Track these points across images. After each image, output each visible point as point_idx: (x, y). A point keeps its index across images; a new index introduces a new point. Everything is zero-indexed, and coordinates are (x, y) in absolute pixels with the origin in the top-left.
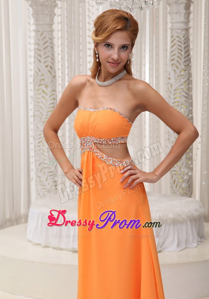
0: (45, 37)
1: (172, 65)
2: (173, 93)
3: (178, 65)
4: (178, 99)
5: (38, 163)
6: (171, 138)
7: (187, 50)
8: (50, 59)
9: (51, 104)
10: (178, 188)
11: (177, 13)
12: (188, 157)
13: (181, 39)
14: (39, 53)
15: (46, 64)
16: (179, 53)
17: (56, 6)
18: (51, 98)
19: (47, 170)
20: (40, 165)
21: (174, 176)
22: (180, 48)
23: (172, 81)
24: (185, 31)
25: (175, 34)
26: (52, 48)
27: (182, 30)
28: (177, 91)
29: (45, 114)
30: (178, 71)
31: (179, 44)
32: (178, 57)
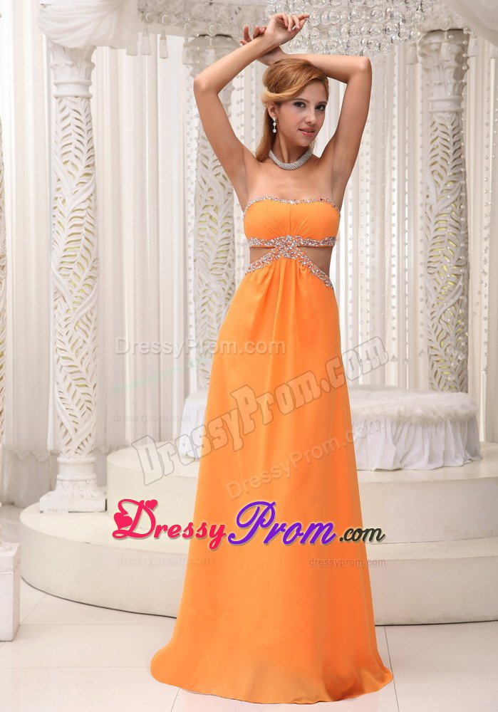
1: (432, 172)
2: (433, 221)
3: (442, 172)
4: (441, 232)
5: (201, 340)
6: (429, 299)
7: (458, 147)
9: (224, 239)
10: (442, 385)
11: (440, 84)
12: (459, 332)
13: (447, 128)
14: (205, 152)
15: (216, 172)
16: (444, 152)
18: (224, 229)
21: (435, 363)
22: (446, 143)
23: (432, 200)
24: (455, 115)
25: (438, 121)
27: (450, 112)
28: (440, 218)
29: (212, 256)
30: (442, 183)
31: (445, 136)
32: (442, 158)
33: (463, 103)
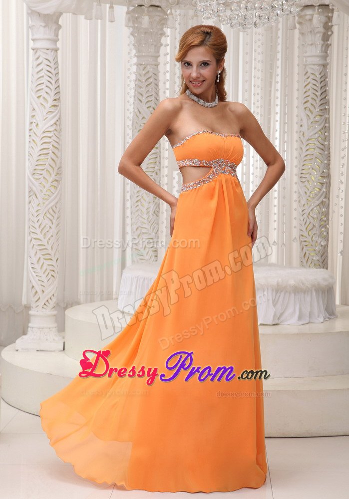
0: (148, 72)
1: (305, 108)
2: (305, 144)
3: (312, 108)
4: (311, 152)
5: (135, 227)
6: (301, 200)
7: (324, 90)
8: (152, 98)
9: (153, 154)
10: (309, 263)
11: (312, 44)
12: (322, 224)
13: (317, 77)
14: (140, 90)
15: (147, 105)
16: (314, 94)
17: (163, 34)
19: (145, 236)
20: (137, 229)
21: (304, 247)
22: (315, 88)
23: (305, 128)
24: (322, 66)
25: (310, 71)
26: (157, 85)
27: (319, 65)
28: (310, 142)
30: (312, 117)
31: (314, 82)
32: (312, 98)
33: (328, 58)
